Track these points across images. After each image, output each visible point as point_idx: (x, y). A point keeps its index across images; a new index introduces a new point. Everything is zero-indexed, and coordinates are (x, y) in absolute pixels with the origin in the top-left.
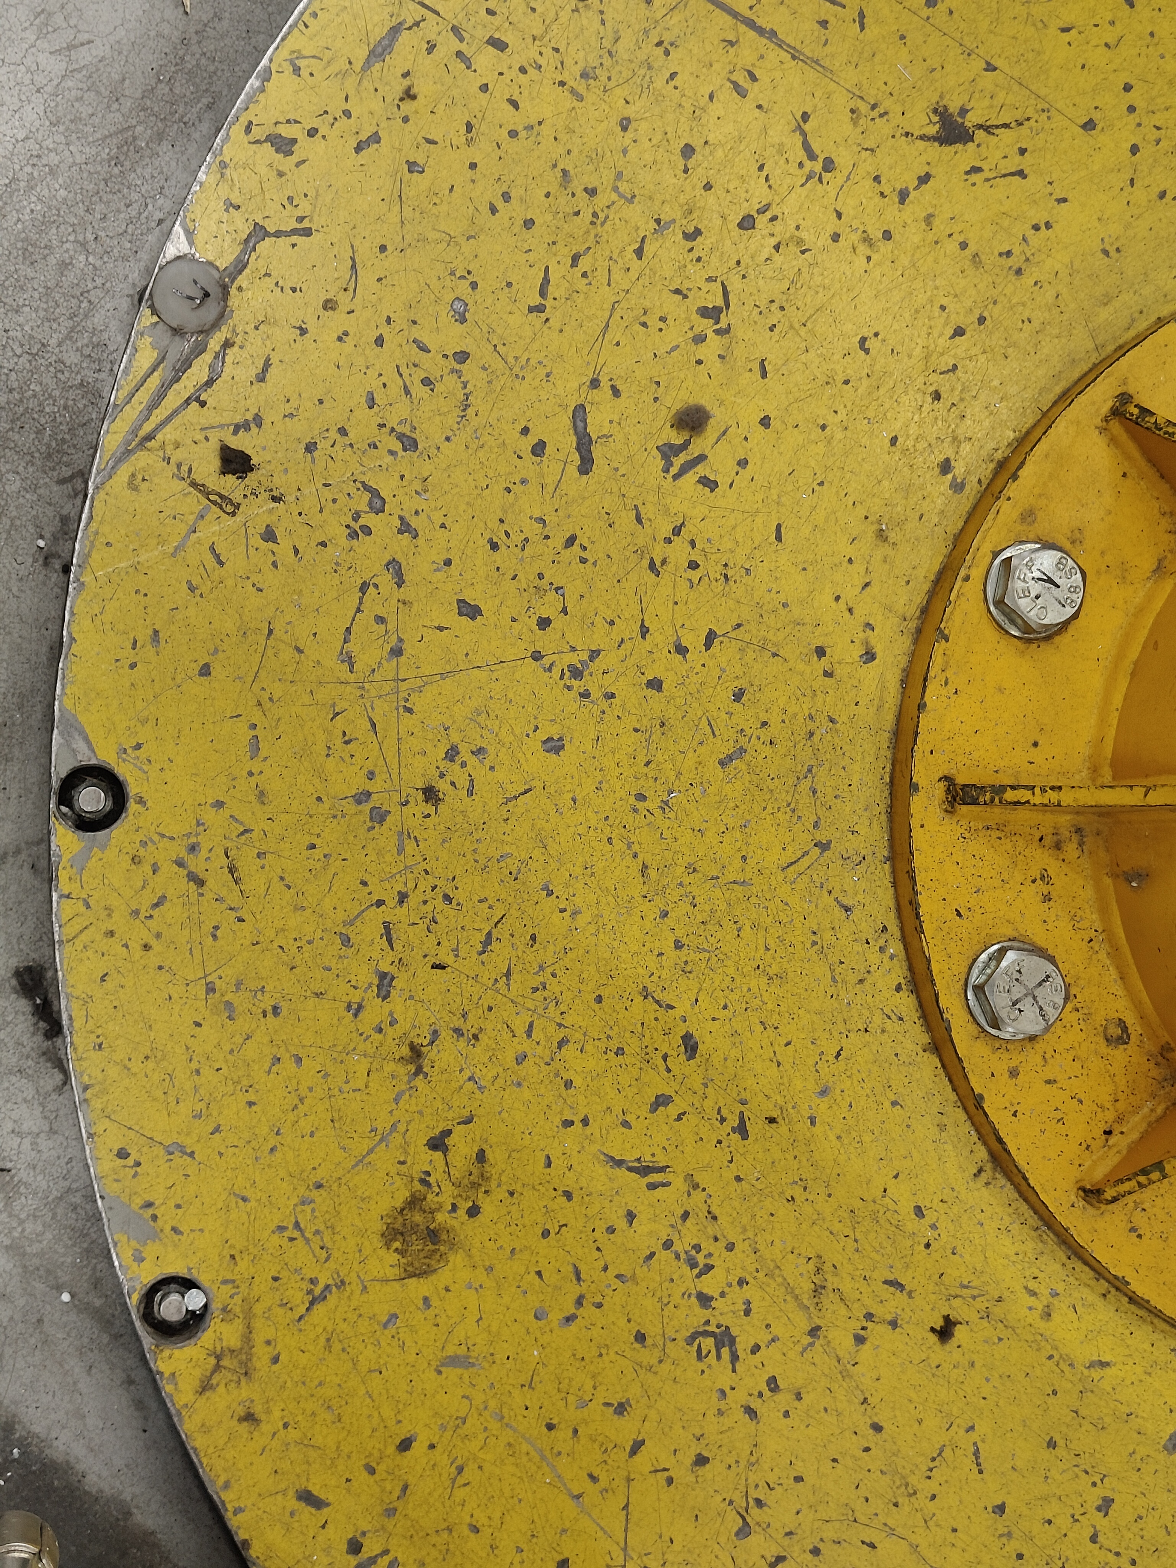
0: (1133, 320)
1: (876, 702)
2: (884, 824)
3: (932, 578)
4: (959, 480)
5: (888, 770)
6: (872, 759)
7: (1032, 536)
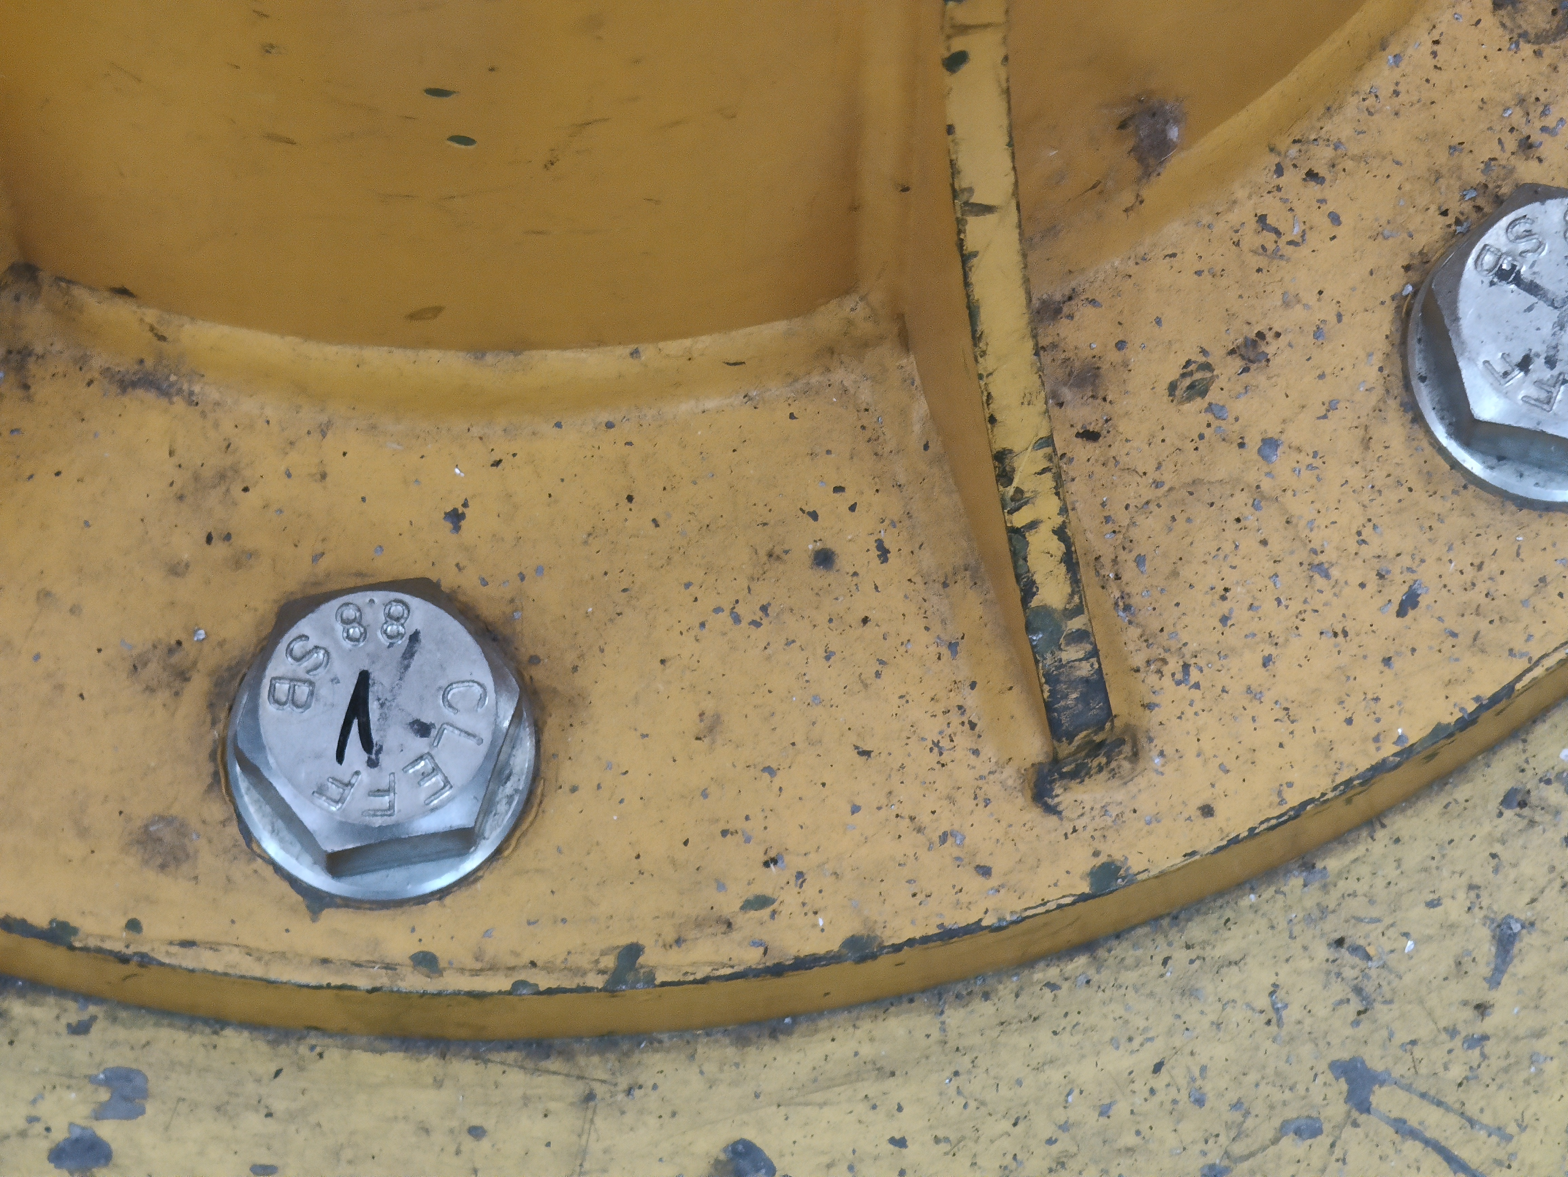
1: (871, 1087)
2: (1213, 920)
3: (430, 1063)
4: (104, 1096)
5: (1052, 973)
6: (1043, 1034)
7: (216, 810)
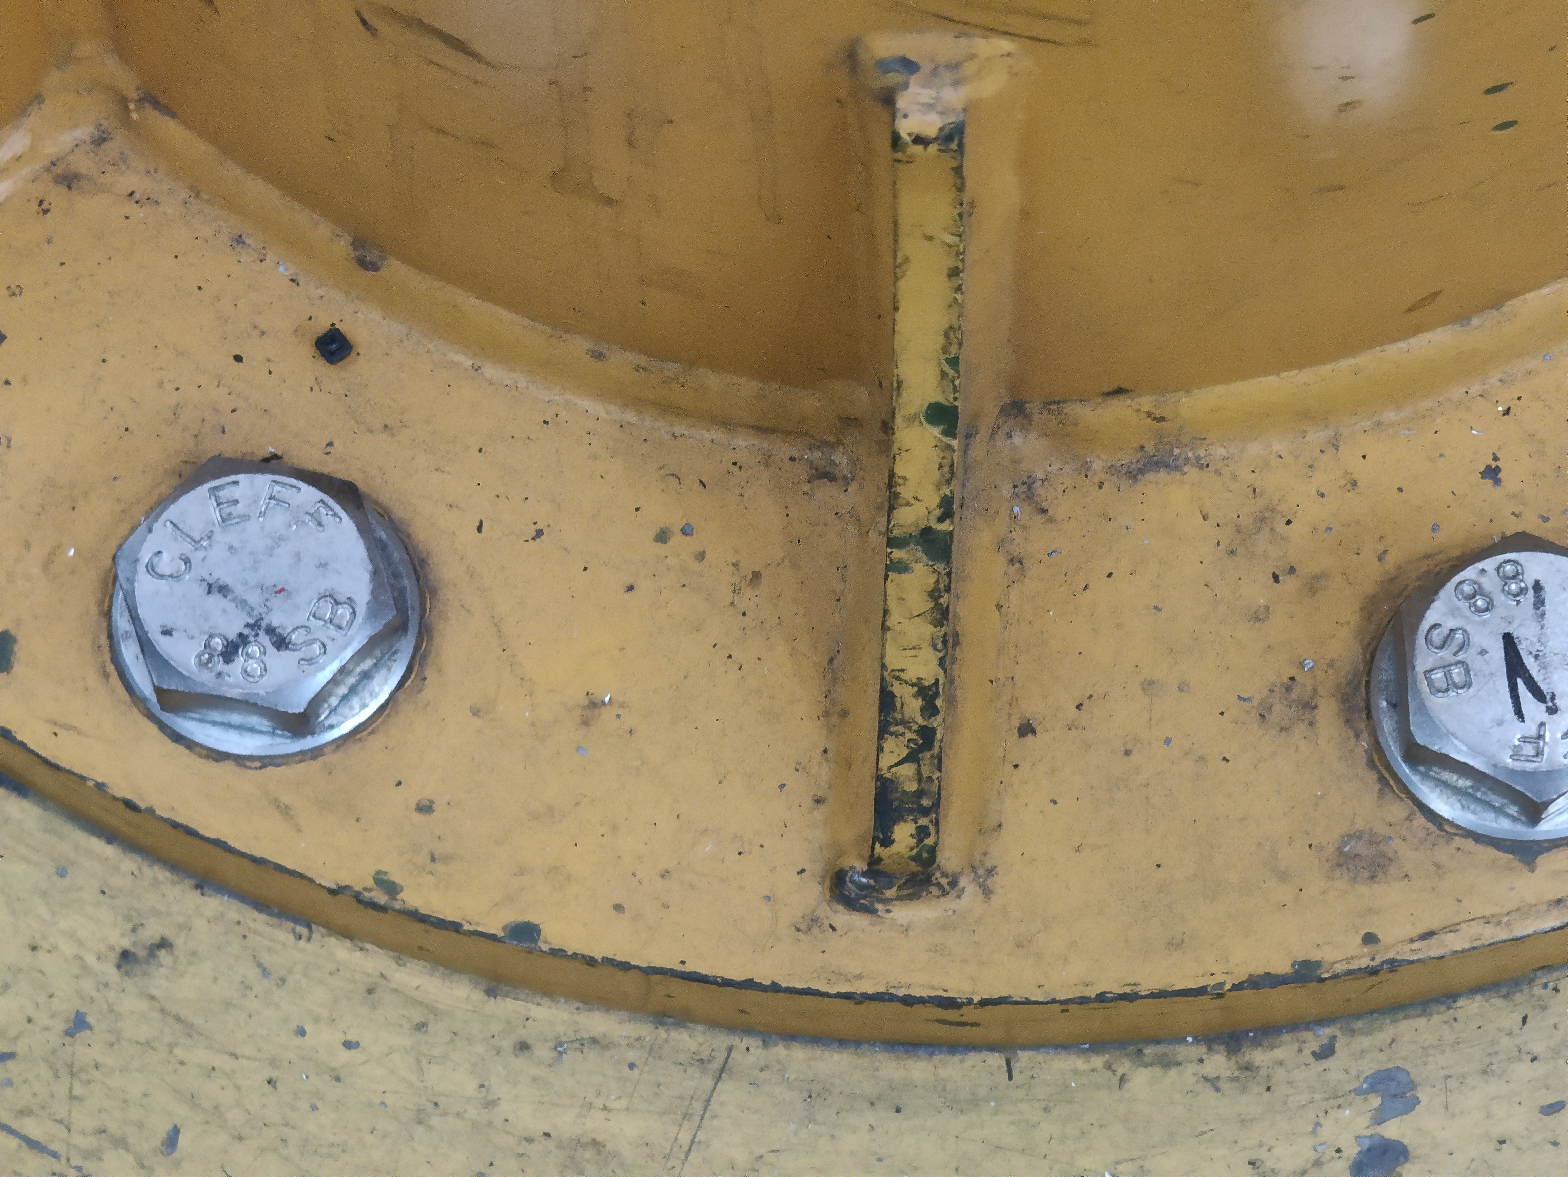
0: (559, 1048)
4: (1376, 1101)
